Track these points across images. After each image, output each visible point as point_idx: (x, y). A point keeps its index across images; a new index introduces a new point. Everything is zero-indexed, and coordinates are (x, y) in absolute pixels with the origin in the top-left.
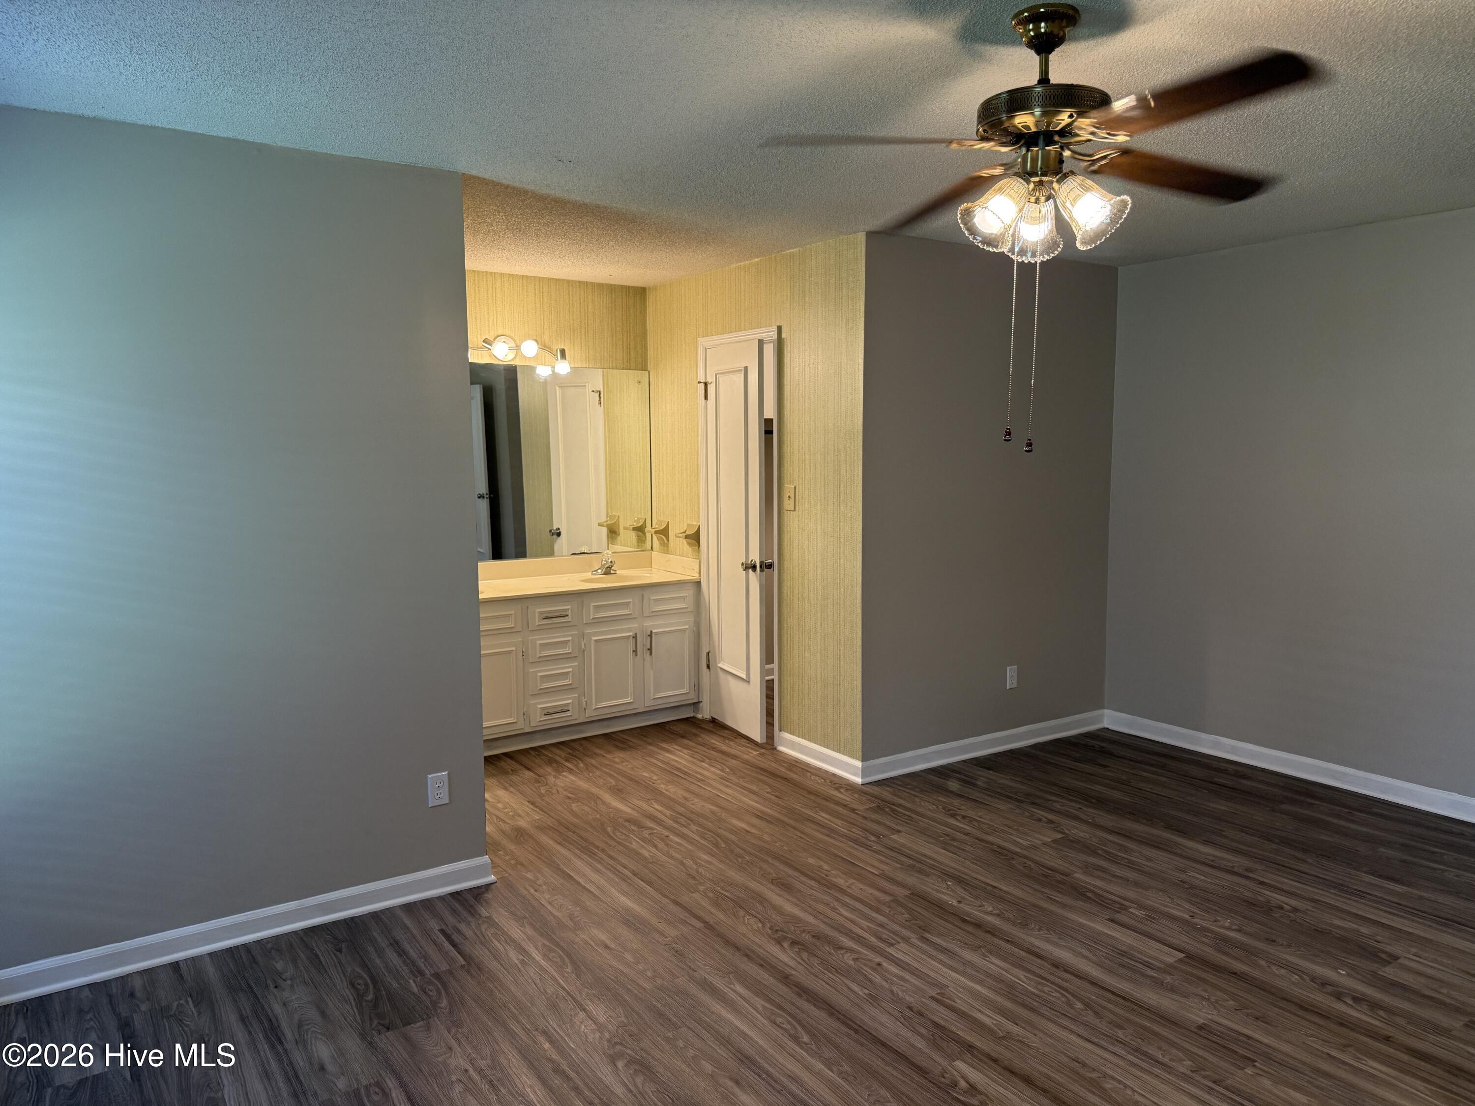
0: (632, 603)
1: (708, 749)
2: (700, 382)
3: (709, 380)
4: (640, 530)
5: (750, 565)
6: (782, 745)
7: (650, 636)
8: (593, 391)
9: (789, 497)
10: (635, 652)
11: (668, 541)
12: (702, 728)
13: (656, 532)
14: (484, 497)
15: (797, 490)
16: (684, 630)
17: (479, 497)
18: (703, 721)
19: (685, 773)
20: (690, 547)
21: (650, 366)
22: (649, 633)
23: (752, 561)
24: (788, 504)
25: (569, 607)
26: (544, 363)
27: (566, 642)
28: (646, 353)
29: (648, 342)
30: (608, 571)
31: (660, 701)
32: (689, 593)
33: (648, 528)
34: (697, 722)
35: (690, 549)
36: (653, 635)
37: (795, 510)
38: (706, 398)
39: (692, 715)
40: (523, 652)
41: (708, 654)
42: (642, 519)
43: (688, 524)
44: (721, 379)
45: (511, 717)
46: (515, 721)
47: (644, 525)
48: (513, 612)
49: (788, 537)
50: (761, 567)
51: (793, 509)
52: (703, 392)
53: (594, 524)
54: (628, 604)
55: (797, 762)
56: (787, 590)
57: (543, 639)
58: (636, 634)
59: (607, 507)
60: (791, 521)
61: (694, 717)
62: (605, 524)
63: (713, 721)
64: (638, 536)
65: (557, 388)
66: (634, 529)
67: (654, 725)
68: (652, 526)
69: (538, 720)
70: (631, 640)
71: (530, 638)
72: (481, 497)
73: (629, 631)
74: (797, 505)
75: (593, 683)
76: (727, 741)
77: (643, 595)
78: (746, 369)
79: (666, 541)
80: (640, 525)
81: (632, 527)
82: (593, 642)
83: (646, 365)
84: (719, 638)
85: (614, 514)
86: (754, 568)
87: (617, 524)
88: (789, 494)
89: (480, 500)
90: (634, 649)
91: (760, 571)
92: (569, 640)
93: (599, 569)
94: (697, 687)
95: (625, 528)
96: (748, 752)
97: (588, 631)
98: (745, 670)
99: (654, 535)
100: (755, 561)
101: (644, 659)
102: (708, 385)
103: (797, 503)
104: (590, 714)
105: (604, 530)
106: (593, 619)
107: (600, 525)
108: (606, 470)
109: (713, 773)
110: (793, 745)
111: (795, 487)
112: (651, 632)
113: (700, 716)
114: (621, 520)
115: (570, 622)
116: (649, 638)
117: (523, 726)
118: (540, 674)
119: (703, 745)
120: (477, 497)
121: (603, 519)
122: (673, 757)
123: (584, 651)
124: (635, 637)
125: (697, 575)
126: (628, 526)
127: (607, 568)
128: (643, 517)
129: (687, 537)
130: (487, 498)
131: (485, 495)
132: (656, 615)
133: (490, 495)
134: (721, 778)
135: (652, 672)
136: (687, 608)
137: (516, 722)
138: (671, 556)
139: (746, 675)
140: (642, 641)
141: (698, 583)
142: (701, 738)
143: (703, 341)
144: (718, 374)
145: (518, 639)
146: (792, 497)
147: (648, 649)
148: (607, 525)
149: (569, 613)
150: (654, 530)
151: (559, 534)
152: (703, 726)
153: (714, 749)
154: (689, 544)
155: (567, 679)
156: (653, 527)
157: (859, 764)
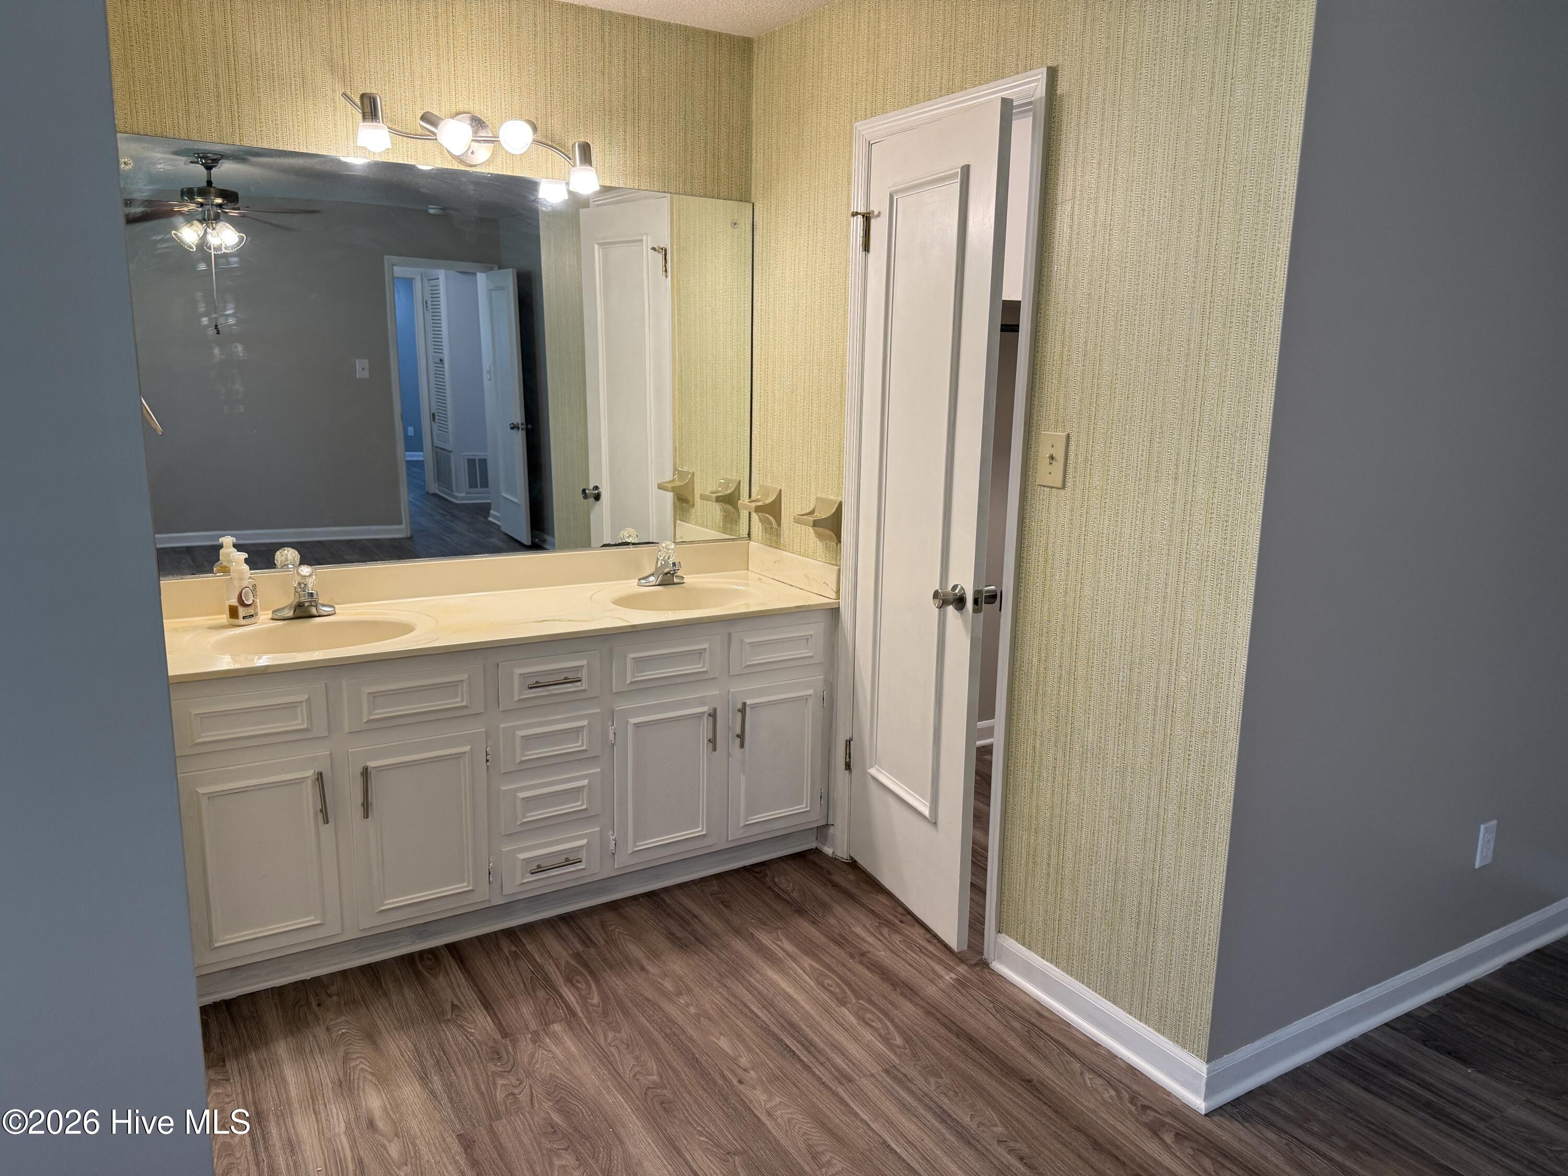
0: (707, 651)
1: (852, 956)
2: (855, 214)
3: (874, 208)
4: (729, 500)
5: (951, 598)
6: (1001, 962)
7: (743, 710)
8: (654, 249)
9: (1052, 458)
10: (713, 741)
11: (779, 525)
12: (835, 885)
13: (758, 509)
14: (518, 428)
15: (1072, 443)
16: (806, 699)
17: (512, 428)
18: (833, 860)
19: (809, 1046)
20: (821, 540)
21: (757, 191)
22: (740, 706)
23: (955, 587)
24: (1047, 473)
25: (584, 662)
26: (550, 176)
27: (578, 730)
28: (749, 169)
29: (754, 145)
30: (668, 578)
31: (756, 830)
32: (816, 629)
33: (744, 499)
34: (825, 865)
35: (820, 545)
36: (748, 709)
37: (1064, 487)
38: (866, 247)
39: (813, 845)
40: (487, 754)
41: (848, 743)
42: (732, 481)
43: (818, 499)
44: (902, 203)
45: (464, 881)
46: (470, 888)
47: (737, 493)
48: (465, 677)
49: (1044, 541)
50: (976, 602)
51: (1060, 485)
52: (860, 233)
53: (653, 486)
54: (700, 653)
55: (1040, 1015)
56: (1031, 654)
57: (528, 726)
58: (715, 710)
59: (675, 456)
60: (1053, 510)
61: (817, 851)
62: (670, 485)
63: (853, 864)
64: (725, 512)
65: (596, 247)
66: (718, 499)
67: (744, 868)
68: (750, 497)
69: (518, 883)
70: (706, 722)
71: (502, 726)
72: (514, 427)
73: (702, 704)
74: (1070, 476)
75: (630, 806)
76: (885, 931)
77: (730, 634)
78: (966, 170)
79: (775, 526)
80: (729, 492)
81: (715, 495)
82: (630, 728)
83: (748, 191)
84: (872, 720)
85: (685, 469)
86: (960, 602)
87: (690, 486)
88: (1052, 451)
89: (514, 431)
90: (711, 736)
91: (975, 611)
92: (583, 727)
93: (652, 575)
94: (826, 799)
95: (703, 497)
96: (934, 971)
97: (622, 705)
98: (929, 799)
99: (755, 517)
100: (962, 589)
101: (729, 754)
102: (873, 222)
103: (1070, 470)
104: (622, 862)
105: (670, 496)
106: (632, 683)
107: (660, 487)
108: (674, 391)
109: (869, 1048)
110: (1028, 970)
111: (1068, 437)
112: (744, 704)
113: (828, 851)
114: (697, 480)
115: (585, 690)
116: (740, 714)
117: (484, 896)
118: (522, 795)
119: (840, 941)
120: (509, 427)
121: (668, 476)
122: (784, 984)
123: (613, 745)
124: (713, 715)
125: (833, 595)
126: (707, 493)
127: (666, 574)
128: (735, 477)
129: (816, 524)
130: (522, 429)
131: (520, 426)
132: (751, 671)
133: (527, 424)
134: (887, 1071)
135: (743, 778)
136: (812, 657)
137: (472, 890)
138: (785, 553)
139: (931, 810)
140: (728, 722)
141: (834, 612)
142: (836, 918)
143: (866, 128)
144: (897, 192)
145: (477, 728)
146: (1060, 456)
147: (738, 736)
148: (673, 487)
149: (584, 675)
150: (753, 505)
151: (597, 497)
152: (836, 878)
153: (862, 956)
154: (819, 536)
155: (578, 801)
156: (753, 497)
157: (1201, 1067)
